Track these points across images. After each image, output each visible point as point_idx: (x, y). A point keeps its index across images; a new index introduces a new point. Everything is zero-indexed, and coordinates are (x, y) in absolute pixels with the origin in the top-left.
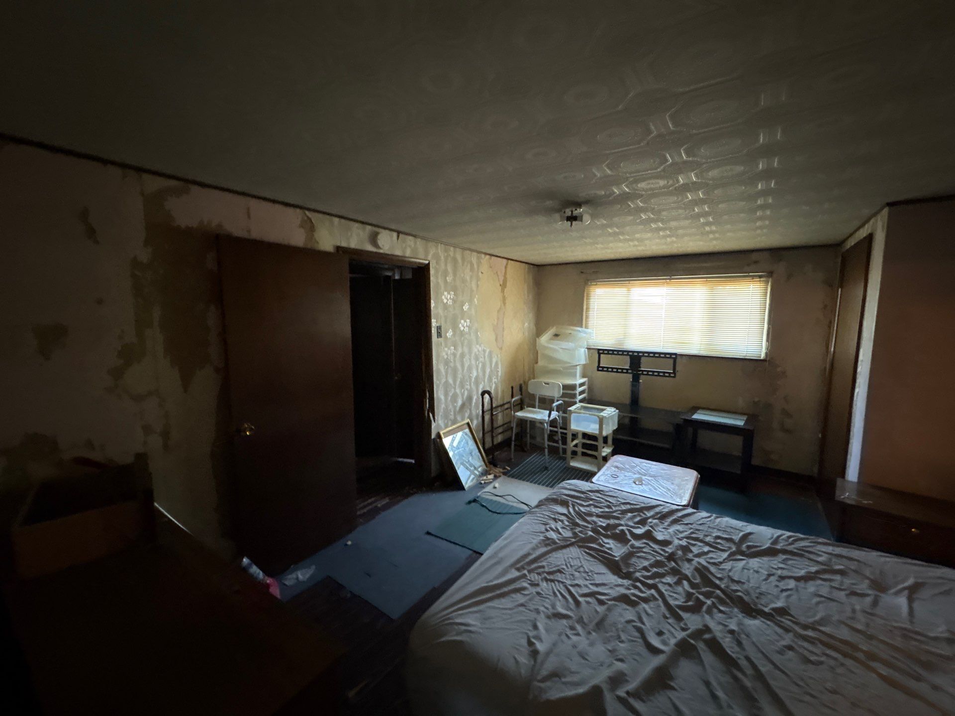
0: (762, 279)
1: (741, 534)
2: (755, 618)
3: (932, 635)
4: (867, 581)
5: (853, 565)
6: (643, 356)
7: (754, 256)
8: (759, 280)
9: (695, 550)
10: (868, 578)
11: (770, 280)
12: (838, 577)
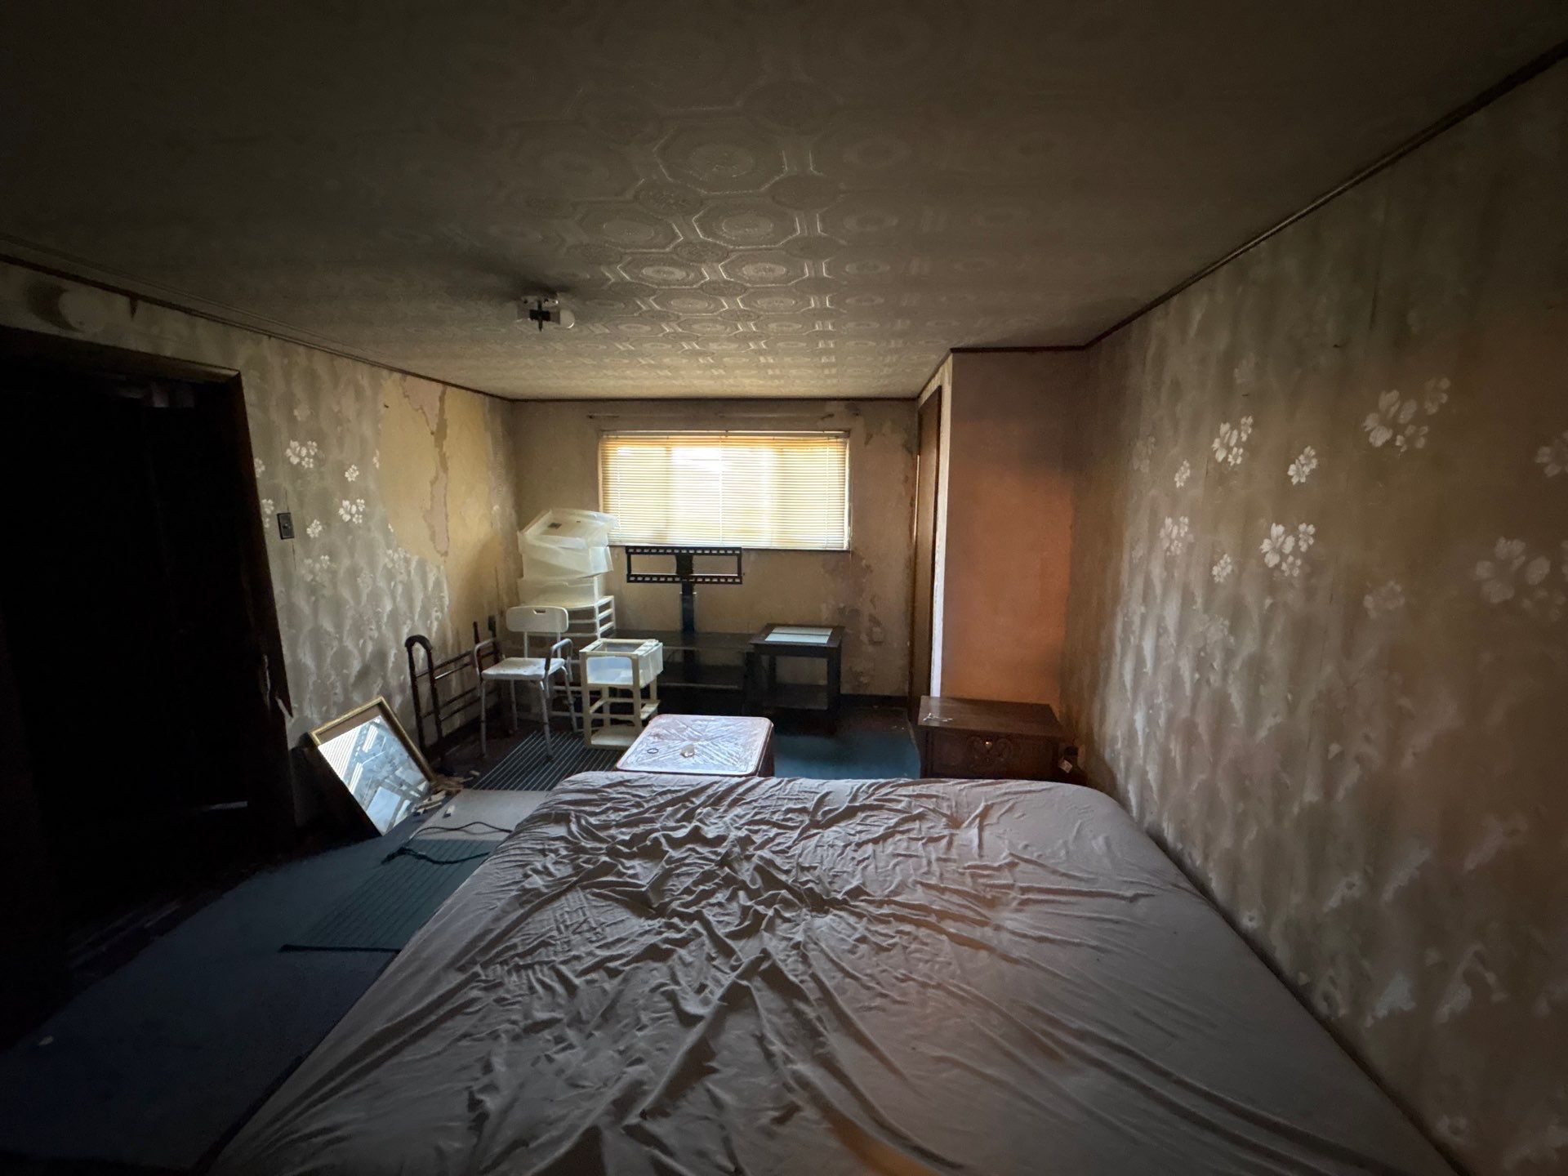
0: (838, 440)
1: (819, 796)
2: (827, 912)
3: (996, 865)
4: (944, 819)
5: (930, 804)
6: (696, 554)
7: (830, 408)
8: (835, 440)
9: (758, 839)
10: (944, 815)
11: (848, 441)
12: (916, 825)
